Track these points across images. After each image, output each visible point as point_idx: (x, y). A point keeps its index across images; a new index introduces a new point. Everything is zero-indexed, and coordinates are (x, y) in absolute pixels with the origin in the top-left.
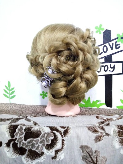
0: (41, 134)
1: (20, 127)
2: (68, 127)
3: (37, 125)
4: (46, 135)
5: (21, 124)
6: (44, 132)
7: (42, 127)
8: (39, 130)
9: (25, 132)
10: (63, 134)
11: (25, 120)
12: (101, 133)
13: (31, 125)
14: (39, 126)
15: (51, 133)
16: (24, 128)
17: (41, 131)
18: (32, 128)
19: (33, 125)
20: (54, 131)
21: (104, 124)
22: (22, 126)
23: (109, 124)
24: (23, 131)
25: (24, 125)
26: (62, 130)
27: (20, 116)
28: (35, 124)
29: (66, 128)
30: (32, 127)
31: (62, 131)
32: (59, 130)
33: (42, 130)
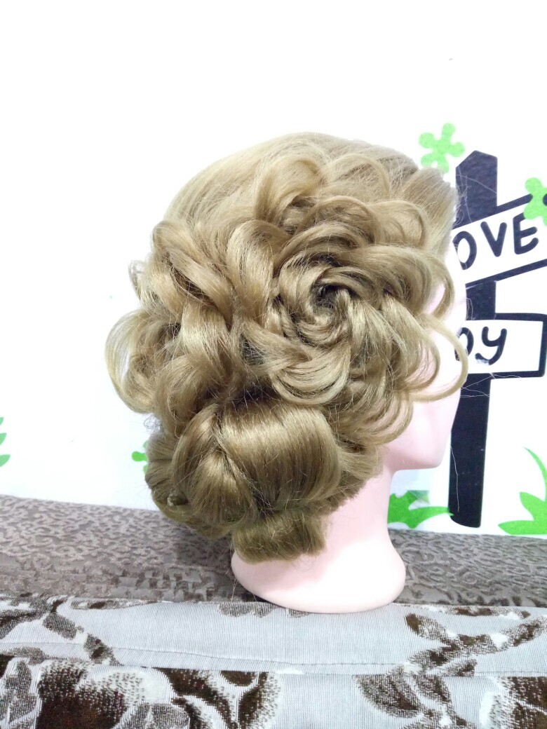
0: (124, 709)
1: (21, 667)
2: (263, 676)
3: (106, 662)
4: (150, 717)
5: (24, 652)
6: (140, 702)
7: (131, 671)
8: (113, 687)
9: (42, 696)
10: (234, 718)
11: (48, 624)
12: (430, 713)
13: (74, 660)
14: (114, 663)
15: (176, 707)
16: (37, 673)
17: (126, 695)
18: (79, 675)
19: (85, 655)
20: (192, 700)
21: (445, 666)
22: (26, 660)
23: (469, 668)
24: (33, 690)
25: (38, 657)
26: (234, 694)
27: (25, 596)
28: (98, 651)
29: (255, 683)
30: (81, 667)
31: (229, 699)
32: (215, 693)
33: (129, 687)
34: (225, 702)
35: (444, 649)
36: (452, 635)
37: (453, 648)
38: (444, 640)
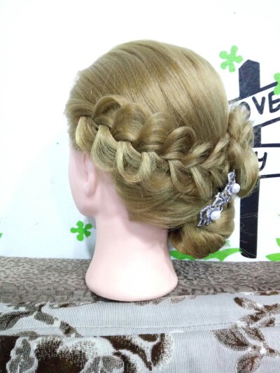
0: (86, 361)
1: (24, 342)
2: (162, 335)
3: (73, 335)
4: (101, 364)
5: (25, 334)
6: (95, 356)
7: (88, 340)
8: (79, 349)
9: (38, 358)
10: (149, 359)
11: (38, 318)
12: (255, 347)
13: (55, 336)
14: (78, 336)
15: (115, 357)
16: (34, 345)
17: (86, 353)
18: (58, 344)
19: (61, 333)
20: (125, 352)
22: (27, 338)
24: (32, 354)
25: (34, 336)
26: (148, 346)
27: (22, 304)
28: (68, 330)
29: (158, 340)
30: (59, 340)
31: (145, 349)
32: (137, 347)
33: (88, 348)
34: (143, 351)
35: (257, 313)
36: (260, 306)
37: (262, 312)
38: (257, 309)
